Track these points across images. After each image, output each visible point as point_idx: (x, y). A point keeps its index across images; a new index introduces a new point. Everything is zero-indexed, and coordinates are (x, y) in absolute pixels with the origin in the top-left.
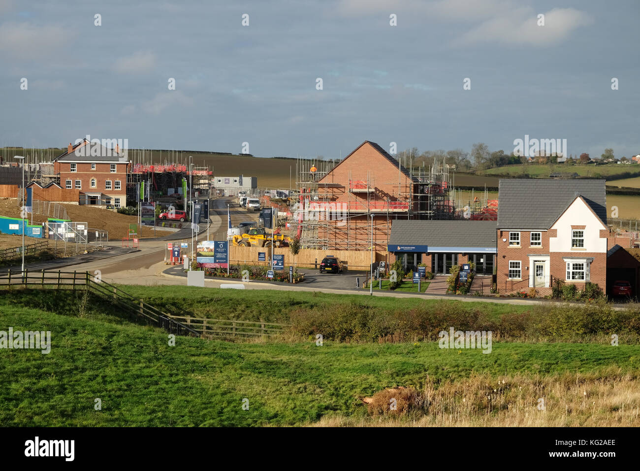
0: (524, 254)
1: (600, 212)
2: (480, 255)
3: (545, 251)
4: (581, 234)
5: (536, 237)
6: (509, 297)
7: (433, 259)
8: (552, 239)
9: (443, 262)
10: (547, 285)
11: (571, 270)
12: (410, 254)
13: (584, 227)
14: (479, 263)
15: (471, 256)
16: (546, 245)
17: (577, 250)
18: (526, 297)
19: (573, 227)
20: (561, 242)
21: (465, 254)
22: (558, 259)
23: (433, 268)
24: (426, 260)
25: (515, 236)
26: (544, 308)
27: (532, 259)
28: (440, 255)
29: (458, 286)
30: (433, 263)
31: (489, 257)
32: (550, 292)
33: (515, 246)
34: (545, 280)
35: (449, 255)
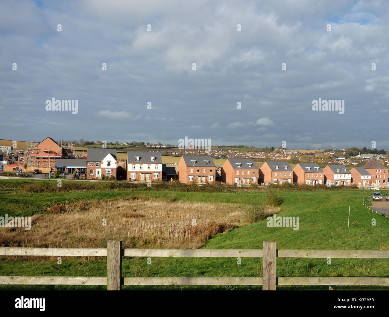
0: (94, 168)
1: (115, 157)
2: (82, 169)
3: (100, 167)
4: (110, 163)
5: (97, 164)
6: (91, 179)
7: (68, 170)
8: (102, 164)
9: (71, 171)
10: (101, 176)
11: (107, 172)
12: (61, 168)
13: (110, 161)
14: (81, 171)
15: (79, 169)
16: (100, 166)
17: (109, 167)
18: (95, 179)
19: (108, 161)
20: (104, 165)
21: (77, 168)
22: (103, 169)
23: (68, 172)
24: (66, 170)
25: (92, 164)
26: (100, 182)
27: (96, 169)
28: (70, 169)
29: (75, 177)
30: (68, 171)
31: (84, 169)
32: (102, 178)
33: (92, 166)
34: (100, 175)
35: (73, 169)
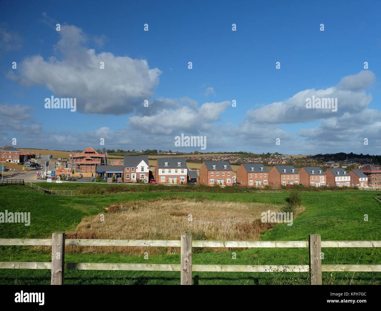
0: (130, 173)
1: (147, 163)
2: (118, 173)
3: (135, 172)
4: (143, 168)
5: (133, 169)
6: (127, 183)
7: (107, 174)
8: (137, 169)
9: (110, 175)
10: (135, 180)
11: (141, 176)
12: (101, 174)
13: (144, 167)
14: (118, 175)
15: (116, 173)
17: (142, 172)
18: (131, 183)
19: (141, 167)
20: (139, 170)
21: (114, 173)
22: (138, 174)
23: (107, 176)
24: (105, 175)
25: (128, 169)
27: (132, 174)
28: (109, 173)
30: (107, 175)
31: (120, 174)
32: (136, 182)
33: (128, 171)
34: (135, 179)
35: (111, 173)
